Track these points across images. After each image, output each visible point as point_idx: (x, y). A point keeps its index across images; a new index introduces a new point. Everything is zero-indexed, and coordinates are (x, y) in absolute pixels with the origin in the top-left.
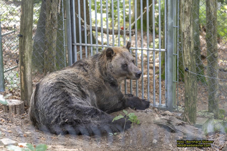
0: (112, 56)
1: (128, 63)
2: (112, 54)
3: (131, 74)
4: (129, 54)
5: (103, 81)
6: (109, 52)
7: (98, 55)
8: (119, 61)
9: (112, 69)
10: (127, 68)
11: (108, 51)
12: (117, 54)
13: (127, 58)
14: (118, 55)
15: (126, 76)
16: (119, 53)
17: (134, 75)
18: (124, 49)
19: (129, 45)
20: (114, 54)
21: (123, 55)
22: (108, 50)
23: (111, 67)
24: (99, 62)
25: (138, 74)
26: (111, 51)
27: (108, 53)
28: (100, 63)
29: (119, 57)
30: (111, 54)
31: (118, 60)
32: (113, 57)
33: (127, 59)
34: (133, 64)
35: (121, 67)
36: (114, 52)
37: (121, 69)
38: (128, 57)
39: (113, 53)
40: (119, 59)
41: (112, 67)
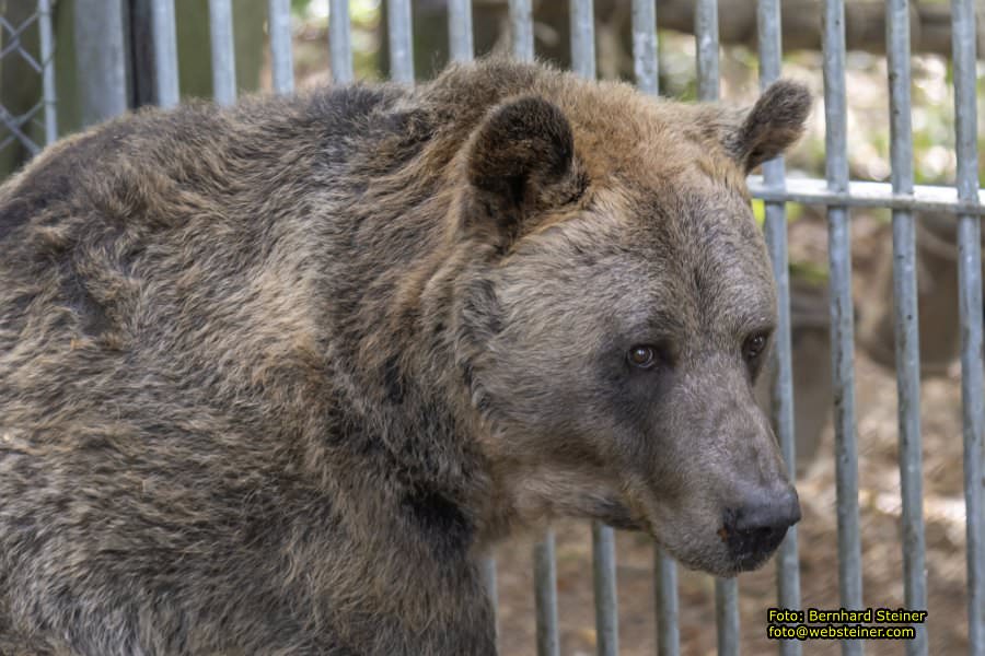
0: (545, 198)
1: (687, 337)
2: (545, 184)
3: (667, 489)
4: (736, 239)
5: (313, 429)
6: (523, 147)
7: (377, 110)
8: (601, 279)
9: (493, 345)
10: (657, 395)
11: (515, 136)
12: (604, 194)
13: (700, 283)
14: (611, 208)
15: (615, 476)
16: (627, 183)
17: (706, 518)
18: (708, 161)
19: (777, 123)
20: (566, 185)
21: (675, 225)
22: (516, 121)
23: (480, 322)
24: (362, 209)
25: (757, 520)
26: (542, 143)
27: (501, 153)
28: (364, 230)
29: (612, 237)
30: (534, 181)
31: (590, 262)
32: (542, 208)
33: (703, 286)
34: (736, 376)
35: (590, 359)
36: (575, 167)
37: (586, 376)
38: (717, 269)
39: (560, 167)
40: (611, 252)
41: (495, 326)
